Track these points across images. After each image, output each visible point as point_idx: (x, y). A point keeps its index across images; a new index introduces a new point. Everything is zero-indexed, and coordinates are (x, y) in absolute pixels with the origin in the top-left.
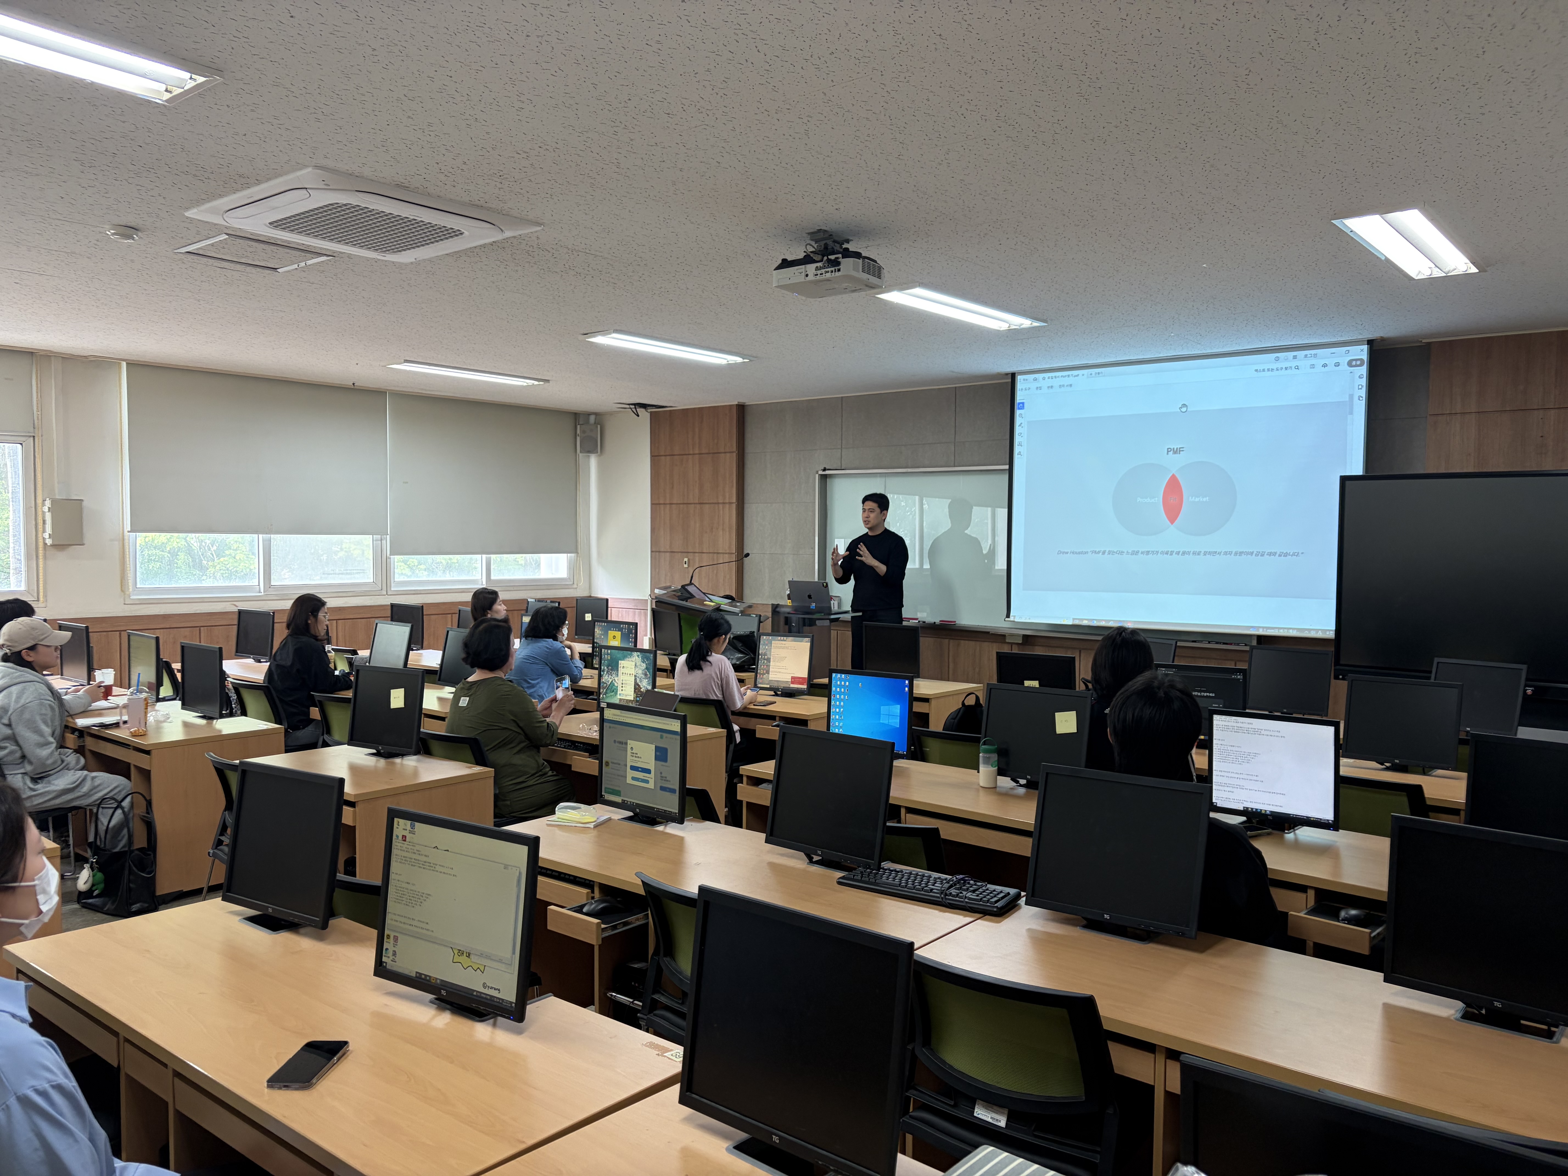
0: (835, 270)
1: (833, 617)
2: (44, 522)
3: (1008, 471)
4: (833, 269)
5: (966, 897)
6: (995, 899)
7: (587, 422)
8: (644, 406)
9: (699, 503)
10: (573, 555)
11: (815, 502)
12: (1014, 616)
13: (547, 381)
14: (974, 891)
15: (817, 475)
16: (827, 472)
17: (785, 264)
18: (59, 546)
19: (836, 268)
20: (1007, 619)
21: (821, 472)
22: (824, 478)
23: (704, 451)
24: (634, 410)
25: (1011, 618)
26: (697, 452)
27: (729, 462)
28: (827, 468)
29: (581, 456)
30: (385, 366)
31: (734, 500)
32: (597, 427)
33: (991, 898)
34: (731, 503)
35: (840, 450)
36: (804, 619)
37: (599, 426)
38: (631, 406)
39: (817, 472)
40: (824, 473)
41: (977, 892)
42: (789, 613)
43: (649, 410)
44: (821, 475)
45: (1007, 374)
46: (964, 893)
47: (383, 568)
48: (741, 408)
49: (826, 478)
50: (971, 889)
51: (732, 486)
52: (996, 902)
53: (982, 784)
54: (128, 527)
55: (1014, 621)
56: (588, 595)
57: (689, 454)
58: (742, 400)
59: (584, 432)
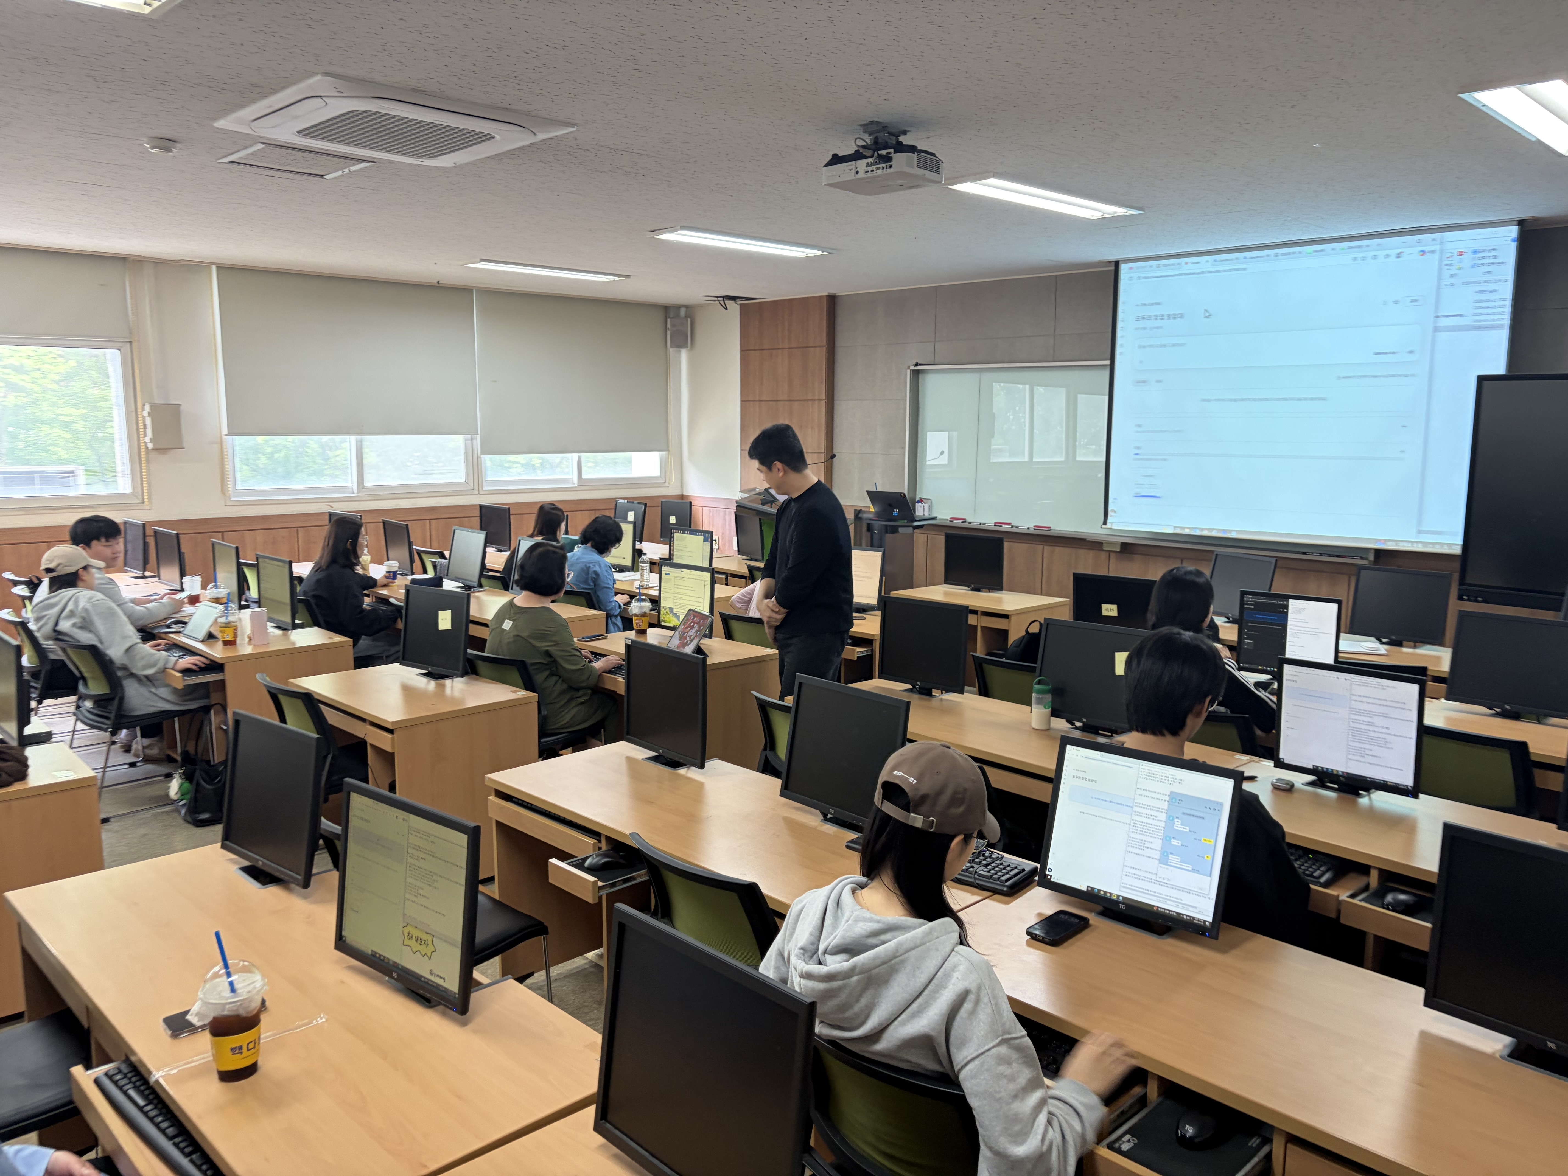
0: (887, 166)
1: (916, 524)
2: (145, 426)
3: (1109, 368)
4: (884, 165)
5: (976, 872)
6: (1007, 876)
7: (678, 315)
8: (733, 298)
9: (788, 400)
10: (664, 453)
11: (906, 400)
12: (1112, 523)
13: (628, 276)
14: (986, 866)
15: (909, 371)
16: (919, 368)
17: (836, 160)
18: (160, 450)
19: (888, 164)
20: (1104, 526)
21: (912, 368)
22: (916, 374)
23: (793, 345)
24: (722, 302)
25: (1108, 525)
26: (787, 346)
27: (819, 356)
28: (920, 362)
29: (672, 351)
30: (463, 265)
31: (823, 397)
32: (687, 321)
33: (1003, 876)
34: (820, 400)
35: (933, 344)
36: (886, 526)
37: (689, 320)
38: (719, 299)
39: (909, 368)
40: (916, 368)
41: (989, 867)
42: (871, 520)
43: (739, 303)
44: (913, 371)
45: (1110, 262)
46: (976, 866)
47: (475, 469)
48: (832, 300)
49: (919, 373)
50: (984, 862)
51: (822, 383)
52: (1007, 880)
53: (1034, 725)
54: (225, 430)
55: (1111, 529)
56: (680, 494)
57: (778, 349)
58: (832, 291)
59: (673, 325)
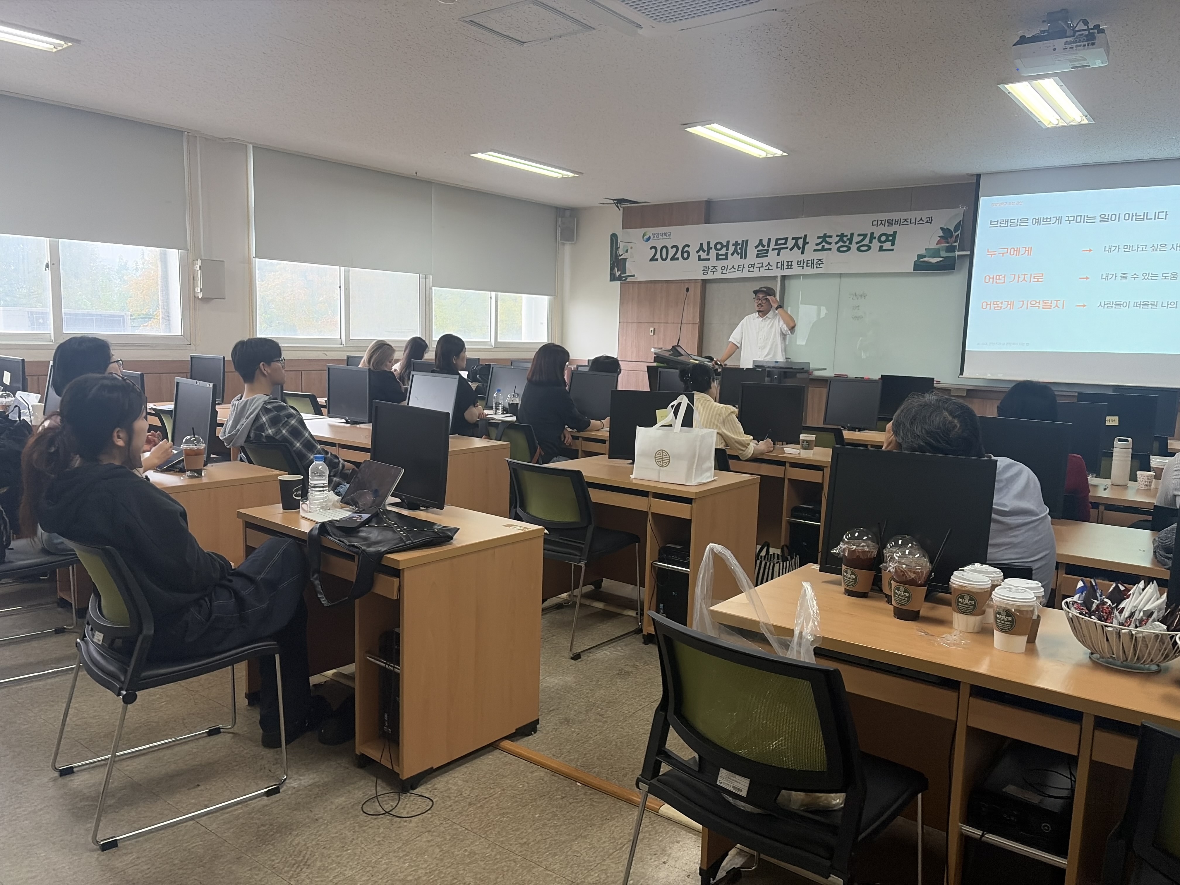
2: (196, 279)
4: (1086, 43)
7: (567, 215)
8: (623, 201)
12: (966, 374)
17: (1026, 40)
18: (205, 300)
19: (1090, 42)
20: (960, 376)
24: (617, 205)
29: (561, 244)
32: (573, 219)
34: (696, 282)
37: (576, 219)
38: (615, 201)
43: (625, 205)
45: (972, 175)
48: (709, 204)
55: (963, 378)
58: (710, 197)
59: (562, 223)
